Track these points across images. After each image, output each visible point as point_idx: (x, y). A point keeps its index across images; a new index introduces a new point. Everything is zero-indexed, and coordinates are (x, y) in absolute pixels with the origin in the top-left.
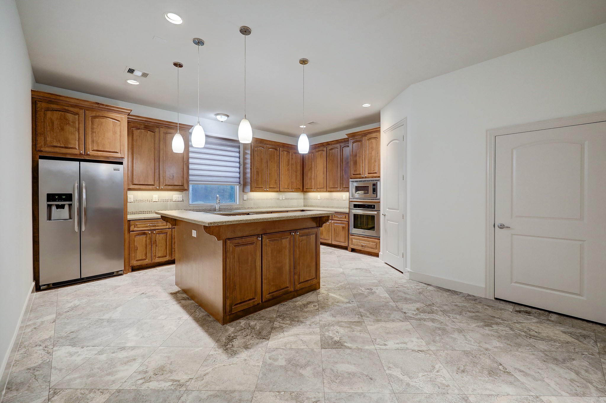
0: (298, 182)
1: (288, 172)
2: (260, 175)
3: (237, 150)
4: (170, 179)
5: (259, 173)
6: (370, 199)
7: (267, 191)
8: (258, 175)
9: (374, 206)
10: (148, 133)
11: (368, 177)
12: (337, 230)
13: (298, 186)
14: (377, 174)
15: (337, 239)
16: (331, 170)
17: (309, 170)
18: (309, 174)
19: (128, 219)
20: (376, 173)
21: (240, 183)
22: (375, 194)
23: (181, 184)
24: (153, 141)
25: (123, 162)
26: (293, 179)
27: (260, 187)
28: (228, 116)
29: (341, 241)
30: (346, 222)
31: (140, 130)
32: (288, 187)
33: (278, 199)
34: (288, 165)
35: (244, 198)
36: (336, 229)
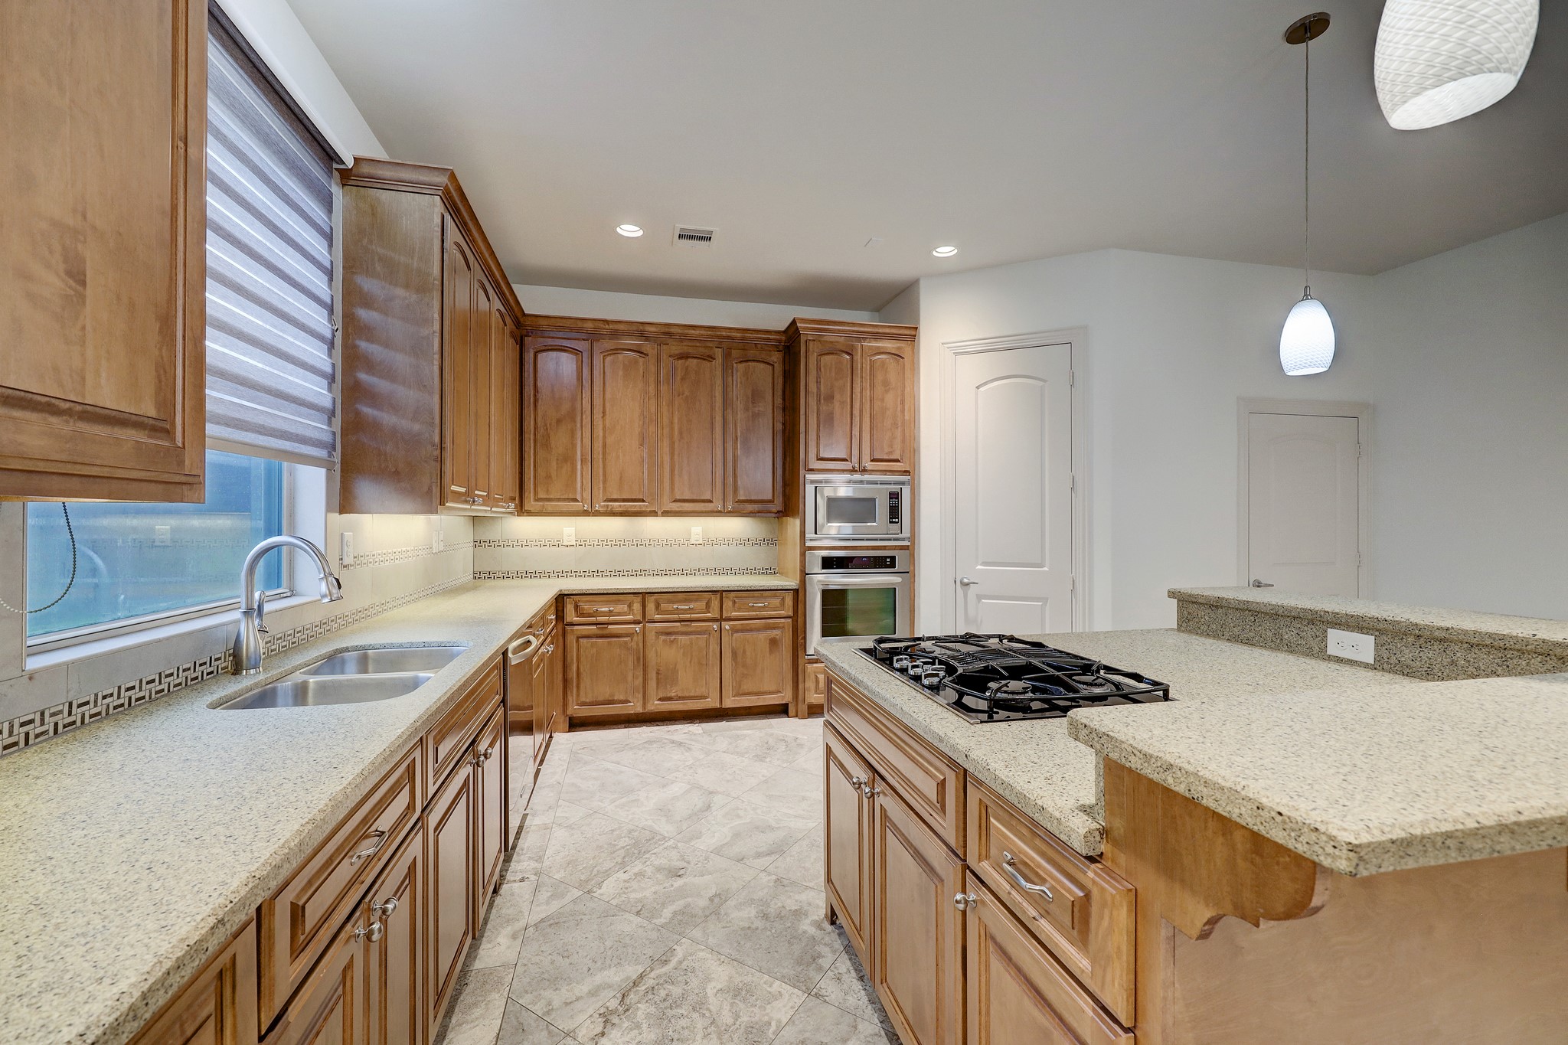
6: (876, 540)
9: (893, 558)
11: (872, 472)
12: (748, 653)
14: (898, 464)
15: (748, 686)
16: (681, 433)
17: (559, 421)
18: (559, 440)
20: (897, 461)
22: (897, 523)
29: (766, 688)
30: (782, 620)
33: (431, 550)
35: (345, 549)
36: (744, 652)
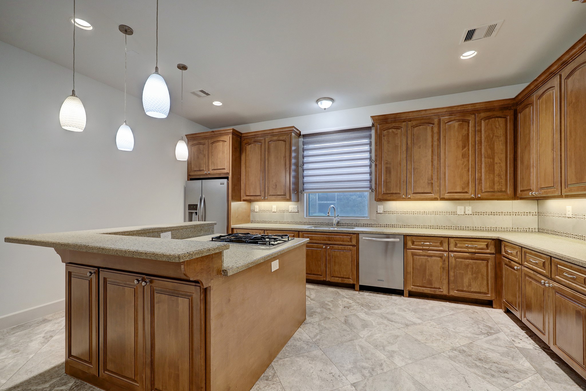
0: (496, 179)
1: (466, 159)
2: (393, 173)
3: (366, 141)
4: (273, 188)
5: (392, 170)
7: (409, 199)
8: (390, 173)
10: (256, 146)
13: (496, 187)
19: (232, 227)
21: (371, 188)
23: (283, 194)
24: (260, 153)
25: (228, 177)
26: (481, 173)
27: (394, 192)
28: (332, 99)
31: (250, 145)
32: (463, 189)
33: (455, 213)
34: (464, 147)
35: (378, 209)
